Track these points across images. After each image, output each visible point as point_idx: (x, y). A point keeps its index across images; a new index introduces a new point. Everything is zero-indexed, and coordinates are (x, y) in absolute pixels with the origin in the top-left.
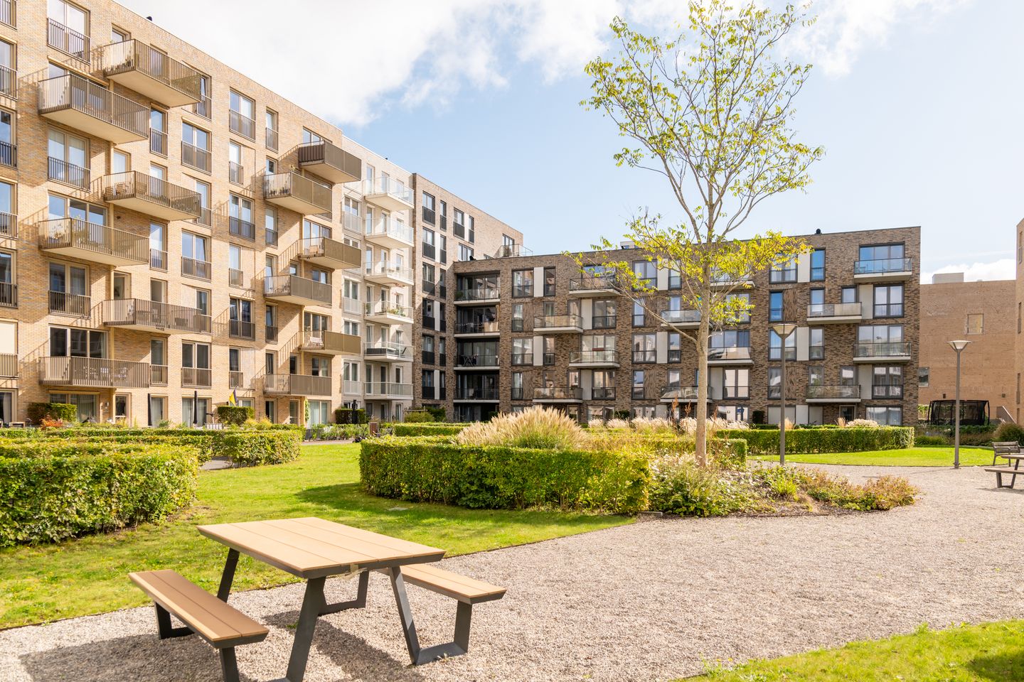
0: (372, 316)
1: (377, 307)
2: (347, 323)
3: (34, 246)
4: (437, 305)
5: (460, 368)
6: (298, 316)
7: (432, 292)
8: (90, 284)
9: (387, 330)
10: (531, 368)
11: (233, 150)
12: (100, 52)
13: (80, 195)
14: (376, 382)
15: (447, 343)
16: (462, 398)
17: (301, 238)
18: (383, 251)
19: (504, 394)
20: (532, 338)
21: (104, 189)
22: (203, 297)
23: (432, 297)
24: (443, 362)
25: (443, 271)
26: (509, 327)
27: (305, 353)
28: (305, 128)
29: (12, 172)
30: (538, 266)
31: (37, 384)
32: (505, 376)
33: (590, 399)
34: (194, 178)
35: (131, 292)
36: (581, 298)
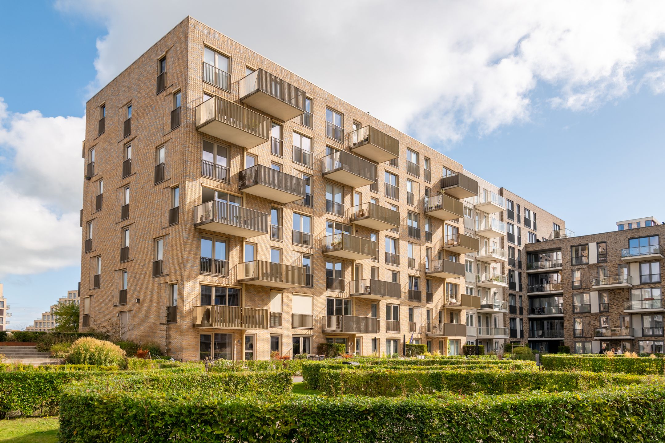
0: (480, 284)
1: (483, 278)
2: (467, 288)
3: (320, 251)
4: (517, 273)
5: (532, 316)
6: (442, 286)
7: (514, 266)
8: (344, 272)
9: (489, 292)
10: (589, 315)
11: (409, 184)
12: (348, 136)
13: (340, 220)
14: (483, 327)
15: (523, 299)
16: (533, 336)
17: (443, 236)
18: (485, 240)
19: (568, 334)
20: (589, 293)
21: (350, 215)
22: (395, 275)
23: (514, 269)
24: (521, 313)
25: (519, 250)
26: (570, 286)
27: (447, 309)
28: (444, 167)
29: (311, 210)
30: (592, 242)
31: (321, 331)
32: (568, 321)
33: (641, 336)
34: (391, 204)
35: (362, 275)
36: (630, 263)
